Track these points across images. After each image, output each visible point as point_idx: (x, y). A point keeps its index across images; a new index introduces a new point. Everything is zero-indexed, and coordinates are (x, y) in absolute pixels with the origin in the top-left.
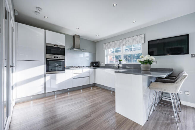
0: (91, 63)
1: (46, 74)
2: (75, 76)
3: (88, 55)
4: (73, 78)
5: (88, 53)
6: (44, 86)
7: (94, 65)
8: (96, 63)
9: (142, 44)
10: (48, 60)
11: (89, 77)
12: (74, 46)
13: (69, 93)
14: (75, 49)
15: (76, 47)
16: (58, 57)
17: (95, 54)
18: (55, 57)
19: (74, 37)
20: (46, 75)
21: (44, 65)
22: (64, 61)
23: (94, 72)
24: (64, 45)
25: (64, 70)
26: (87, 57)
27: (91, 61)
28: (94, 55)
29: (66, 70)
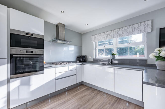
0: (78, 57)
1: (11, 78)
2: (58, 77)
3: (73, 49)
4: (56, 80)
5: (73, 46)
6: (6, 99)
7: (81, 59)
8: (82, 57)
9: (148, 33)
10: (14, 56)
11: (76, 75)
12: (57, 37)
13: (50, 100)
14: (59, 41)
15: (59, 39)
16: (32, 52)
17: (82, 47)
18: (27, 52)
19: (57, 26)
20: (11, 80)
21: (6, 65)
22: (43, 57)
23: (82, 68)
24: (43, 34)
25: (43, 70)
26: (72, 51)
27: (77, 55)
28: (80, 48)
29: (45, 70)
